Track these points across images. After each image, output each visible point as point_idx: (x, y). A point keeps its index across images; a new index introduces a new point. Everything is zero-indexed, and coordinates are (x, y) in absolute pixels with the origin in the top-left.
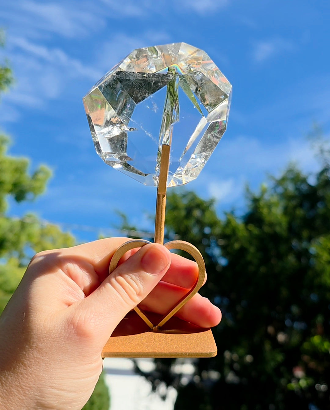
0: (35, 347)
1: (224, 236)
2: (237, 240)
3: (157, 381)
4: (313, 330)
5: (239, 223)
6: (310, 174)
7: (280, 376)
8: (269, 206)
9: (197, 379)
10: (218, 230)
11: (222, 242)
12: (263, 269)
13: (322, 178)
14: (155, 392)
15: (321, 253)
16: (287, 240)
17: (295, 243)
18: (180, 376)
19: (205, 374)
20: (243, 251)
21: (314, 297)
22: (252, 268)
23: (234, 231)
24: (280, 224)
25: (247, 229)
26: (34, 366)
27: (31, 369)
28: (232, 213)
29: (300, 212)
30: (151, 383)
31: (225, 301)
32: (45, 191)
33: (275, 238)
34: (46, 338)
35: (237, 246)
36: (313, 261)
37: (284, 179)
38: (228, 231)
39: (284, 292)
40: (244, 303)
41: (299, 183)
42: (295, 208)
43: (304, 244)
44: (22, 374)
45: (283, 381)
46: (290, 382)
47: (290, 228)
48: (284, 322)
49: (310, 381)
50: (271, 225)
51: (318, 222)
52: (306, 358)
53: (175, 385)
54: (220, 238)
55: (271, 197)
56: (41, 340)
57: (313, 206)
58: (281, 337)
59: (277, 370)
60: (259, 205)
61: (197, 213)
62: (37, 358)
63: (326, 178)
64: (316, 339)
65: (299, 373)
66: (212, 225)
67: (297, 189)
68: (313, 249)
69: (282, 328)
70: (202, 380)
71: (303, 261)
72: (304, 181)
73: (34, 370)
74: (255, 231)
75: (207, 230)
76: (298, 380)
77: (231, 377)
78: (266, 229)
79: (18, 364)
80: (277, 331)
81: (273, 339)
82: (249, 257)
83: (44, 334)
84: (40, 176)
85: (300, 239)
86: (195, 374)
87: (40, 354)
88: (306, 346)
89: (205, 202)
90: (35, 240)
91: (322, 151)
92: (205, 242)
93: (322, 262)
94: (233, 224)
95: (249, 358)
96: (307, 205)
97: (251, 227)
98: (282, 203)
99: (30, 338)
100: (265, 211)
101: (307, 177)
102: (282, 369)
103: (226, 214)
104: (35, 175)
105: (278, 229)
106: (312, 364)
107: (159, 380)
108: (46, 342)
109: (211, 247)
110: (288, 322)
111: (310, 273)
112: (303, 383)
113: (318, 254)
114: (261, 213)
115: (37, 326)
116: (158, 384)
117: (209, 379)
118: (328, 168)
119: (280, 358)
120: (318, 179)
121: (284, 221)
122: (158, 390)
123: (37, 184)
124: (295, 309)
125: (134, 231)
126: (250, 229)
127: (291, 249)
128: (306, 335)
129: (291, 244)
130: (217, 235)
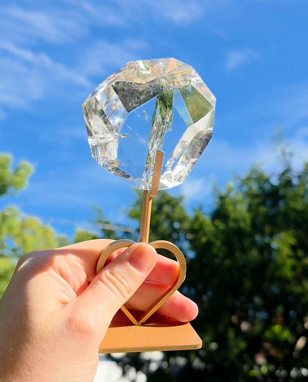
0: (38, 348)
1: (192, 231)
2: (205, 234)
3: (127, 366)
4: (273, 320)
5: (206, 219)
6: (273, 174)
7: (243, 362)
8: (235, 203)
9: (165, 365)
10: (186, 225)
11: (190, 236)
12: (228, 262)
13: (284, 178)
14: (125, 377)
15: (282, 248)
16: (251, 236)
17: (258, 238)
18: (149, 362)
19: (172, 361)
20: (209, 244)
21: (275, 289)
22: (217, 261)
23: (202, 226)
24: (244, 220)
25: (214, 225)
26: (38, 366)
27: (35, 370)
28: (200, 209)
29: (263, 209)
30: (121, 368)
31: (193, 291)
32: (26, 186)
33: (239, 233)
34: (48, 338)
35: (204, 240)
36: (274, 255)
37: (248, 179)
38: (196, 226)
39: (247, 284)
40: (210, 293)
41: (262, 183)
42: (258, 205)
43: (267, 239)
44: (26, 376)
45: (246, 367)
46: (252, 368)
47: (254, 224)
48: (247, 312)
49: (272, 367)
50: (236, 221)
51: (279, 219)
52: (267, 345)
53: (144, 370)
54: (188, 233)
55: (237, 195)
56: (43, 340)
57: (275, 204)
58: (245, 326)
59: (240, 357)
60: (225, 202)
61: (167, 209)
62: (40, 359)
63: (288, 179)
64: (277, 328)
65: (261, 360)
66: (181, 220)
67: (261, 188)
68: (275, 244)
69: (245, 318)
70: (169, 366)
71: (266, 254)
72: (267, 181)
73: (38, 371)
74: (221, 226)
75: (177, 225)
76: (260, 366)
77: (197, 363)
78: (232, 224)
79: (22, 366)
80: (241, 320)
81: (237, 328)
82: (215, 251)
83: (46, 334)
84: (22, 172)
85: (263, 234)
86: (163, 360)
87: (43, 354)
88: (268, 334)
89: (175, 199)
90: (16, 231)
91: (284, 153)
92: (175, 236)
93: (284, 256)
94: (201, 219)
95: (214, 346)
96: (269, 202)
97: (218, 222)
98: (247, 201)
99: (33, 339)
100: (230, 208)
101: (270, 177)
102: (245, 356)
103: (194, 210)
104: (16, 171)
105: (242, 225)
106: (273, 352)
107: (129, 366)
108: (49, 342)
109: (180, 241)
110: (251, 312)
111: (272, 266)
112: (264, 369)
113: (279, 248)
114: (227, 210)
115: (38, 327)
116: (128, 369)
117: (176, 365)
118: (289, 169)
119: (243, 345)
120: (280, 179)
121: (248, 217)
122: (128, 375)
123: (18, 179)
124: (257, 300)
125: (108, 225)
126: (216, 224)
127: (254, 244)
128: (268, 324)
129: (255, 238)
130: (186, 230)
